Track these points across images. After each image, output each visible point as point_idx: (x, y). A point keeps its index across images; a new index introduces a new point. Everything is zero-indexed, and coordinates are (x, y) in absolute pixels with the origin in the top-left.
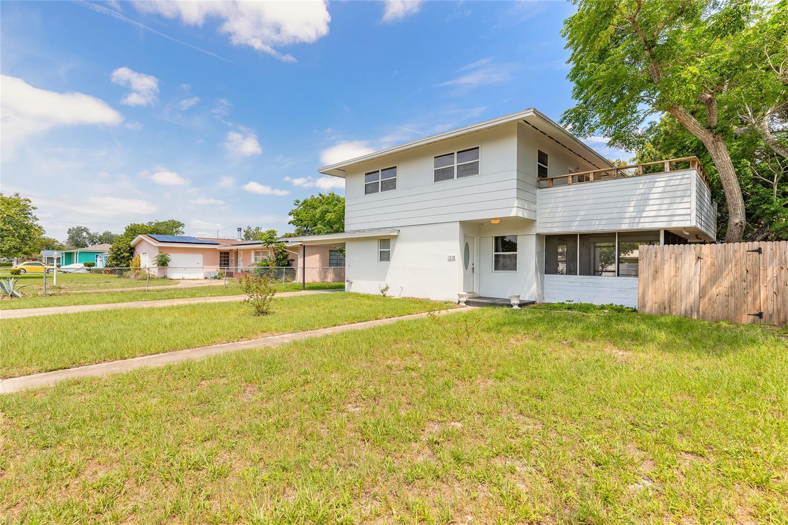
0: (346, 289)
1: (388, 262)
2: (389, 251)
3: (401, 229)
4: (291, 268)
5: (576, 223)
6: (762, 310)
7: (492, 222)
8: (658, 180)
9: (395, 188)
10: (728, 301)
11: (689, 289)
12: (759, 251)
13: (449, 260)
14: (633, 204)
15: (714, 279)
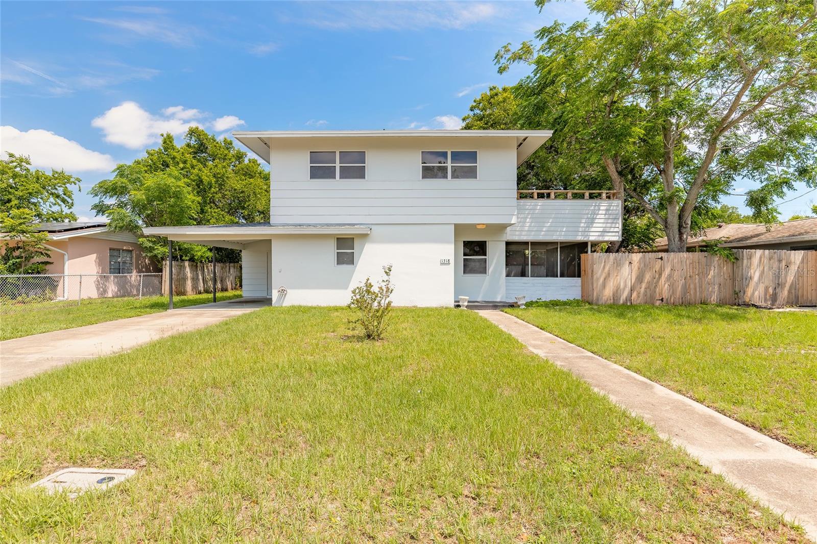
0: (273, 303)
1: (351, 266)
2: (353, 252)
3: (373, 227)
4: (45, 278)
5: (543, 233)
6: (664, 297)
7: (478, 227)
8: (603, 204)
9: (364, 177)
10: (646, 292)
11: (625, 286)
12: (661, 258)
13: (442, 264)
14: (584, 221)
15: (640, 279)
